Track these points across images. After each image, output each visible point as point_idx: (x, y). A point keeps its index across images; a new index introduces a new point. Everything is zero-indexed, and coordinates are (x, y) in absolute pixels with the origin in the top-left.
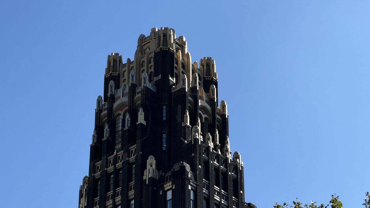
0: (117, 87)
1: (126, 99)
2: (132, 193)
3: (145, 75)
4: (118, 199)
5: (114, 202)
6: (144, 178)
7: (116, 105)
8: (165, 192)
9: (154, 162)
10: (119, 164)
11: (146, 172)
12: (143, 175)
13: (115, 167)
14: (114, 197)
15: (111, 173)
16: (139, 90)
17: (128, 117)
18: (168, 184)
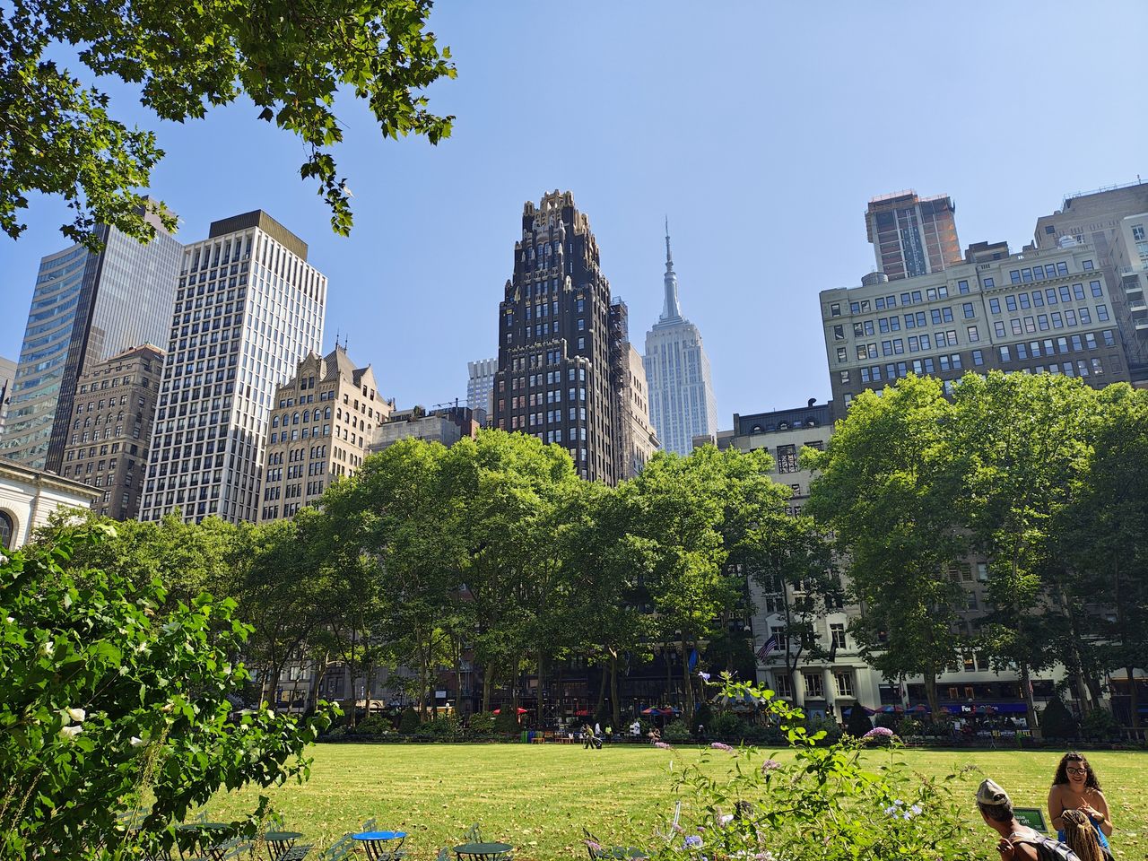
2: (555, 298)
3: (561, 221)
4: (545, 300)
5: (541, 302)
7: (538, 238)
8: (577, 300)
9: (571, 280)
10: (545, 278)
12: (563, 287)
13: (541, 279)
14: (541, 297)
15: (539, 282)
17: (548, 246)
18: (580, 296)
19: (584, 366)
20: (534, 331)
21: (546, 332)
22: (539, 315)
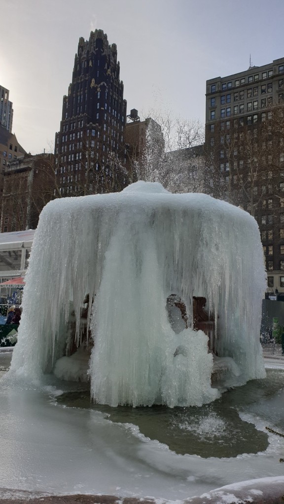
0: (83, 51)
1: (85, 56)
2: (86, 91)
3: (92, 47)
4: (82, 92)
5: (80, 94)
6: (91, 86)
8: (98, 92)
11: (91, 84)
14: (80, 92)
15: (80, 83)
16: (90, 53)
17: (86, 63)
18: (99, 89)
19: (94, 128)
22: (79, 101)
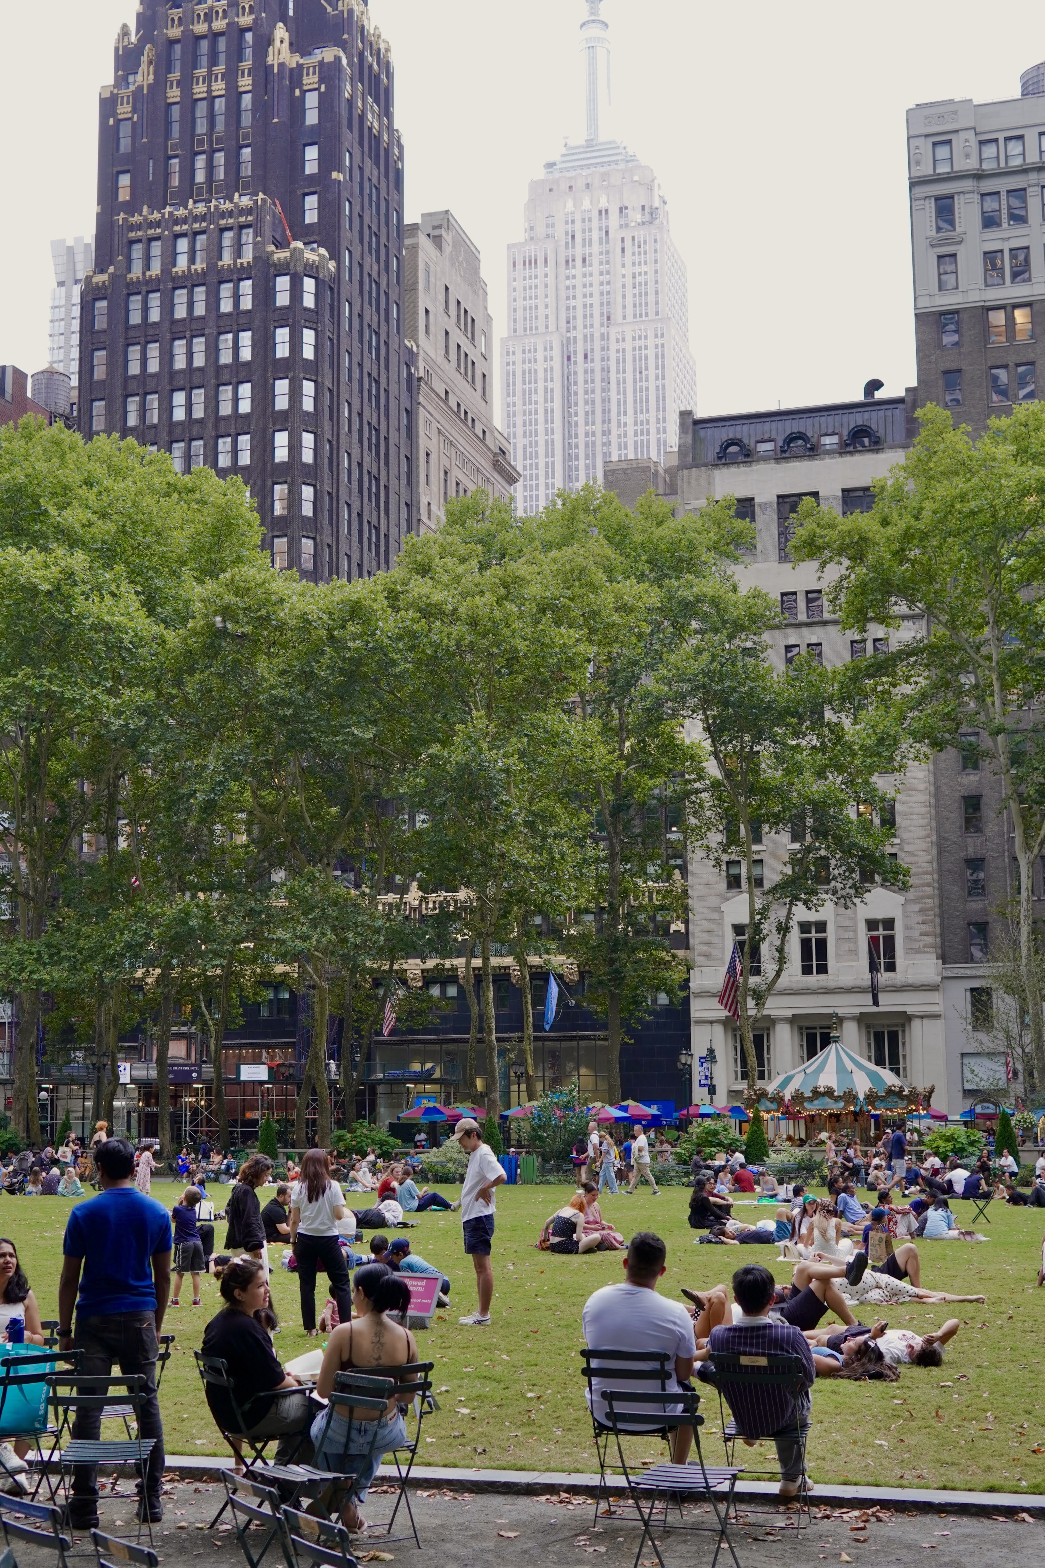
2: (245, 83)
4: (219, 87)
5: (209, 91)
6: (270, 60)
8: (304, 93)
9: (286, 36)
10: (219, 25)
11: (271, 52)
12: (266, 54)
13: (210, 27)
14: (209, 78)
15: (204, 37)
18: (310, 80)
19: (312, 271)
20: (189, 171)
21: (220, 174)
22: (201, 127)
